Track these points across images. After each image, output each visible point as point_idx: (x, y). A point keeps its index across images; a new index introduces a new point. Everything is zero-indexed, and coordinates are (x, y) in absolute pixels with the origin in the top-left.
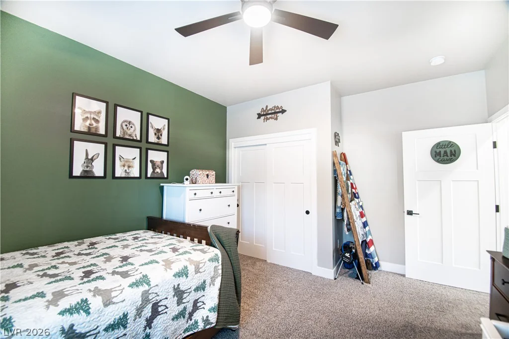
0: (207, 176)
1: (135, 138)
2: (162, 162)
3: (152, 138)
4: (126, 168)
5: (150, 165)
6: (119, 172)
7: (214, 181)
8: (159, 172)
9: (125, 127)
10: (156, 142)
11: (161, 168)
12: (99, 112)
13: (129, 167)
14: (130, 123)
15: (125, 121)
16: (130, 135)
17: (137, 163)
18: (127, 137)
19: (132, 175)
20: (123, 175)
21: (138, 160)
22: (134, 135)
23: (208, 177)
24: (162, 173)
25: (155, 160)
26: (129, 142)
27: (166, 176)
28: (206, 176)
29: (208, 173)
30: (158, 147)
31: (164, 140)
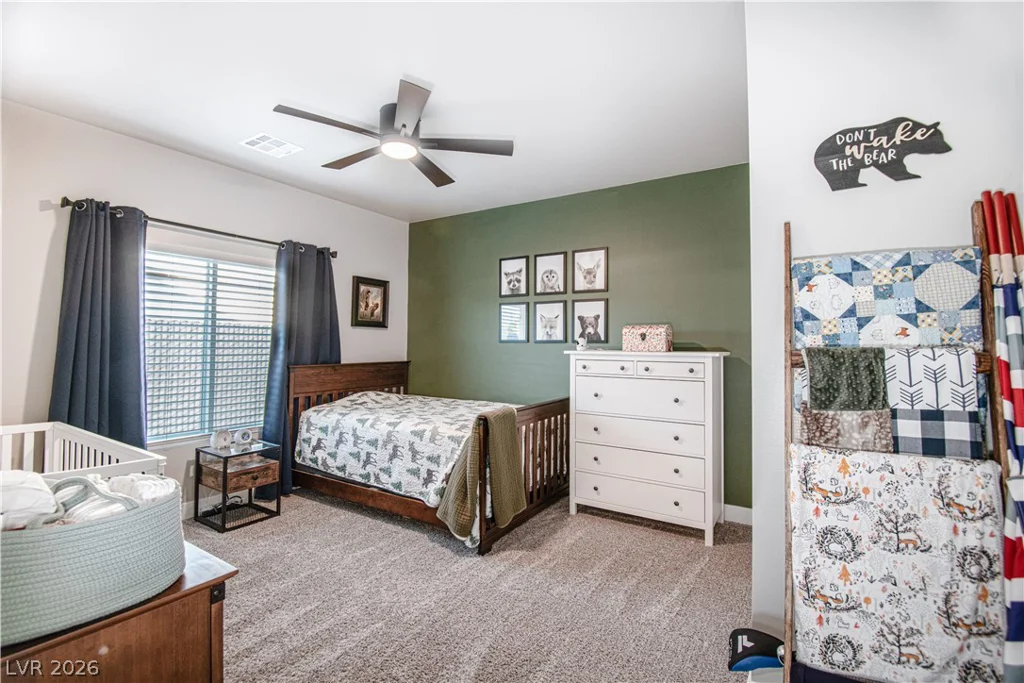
0: (643, 336)
1: (558, 290)
2: (597, 318)
3: (581, 284)
4: (548, 329)
5: (577, 322)
6: (541, 335)
7: (663, 345)
8: (592, 332)
9: (546, 279)
10: (586, 289)
11: (595, 326)
12: (520, 271)
13: (551, 327)
14: (551, 272)
15: (545, 273)
16: (552, 288)
17: (560, 323)
18: (549, 291)
19: (554, 338)
20: (545, 338)
21: (561, 318)
22: (556, 287)
23: (643, 339)
24: (596, 333)
25: (585, 316)
26: (549, 296)
27: (603, 339)
28: (639, 338)
29: (643, 330)
30: (590, 295)
31: (600, 284)
